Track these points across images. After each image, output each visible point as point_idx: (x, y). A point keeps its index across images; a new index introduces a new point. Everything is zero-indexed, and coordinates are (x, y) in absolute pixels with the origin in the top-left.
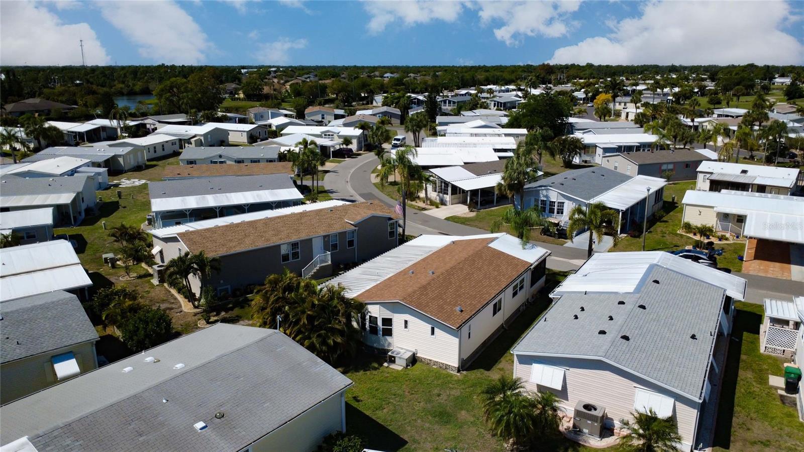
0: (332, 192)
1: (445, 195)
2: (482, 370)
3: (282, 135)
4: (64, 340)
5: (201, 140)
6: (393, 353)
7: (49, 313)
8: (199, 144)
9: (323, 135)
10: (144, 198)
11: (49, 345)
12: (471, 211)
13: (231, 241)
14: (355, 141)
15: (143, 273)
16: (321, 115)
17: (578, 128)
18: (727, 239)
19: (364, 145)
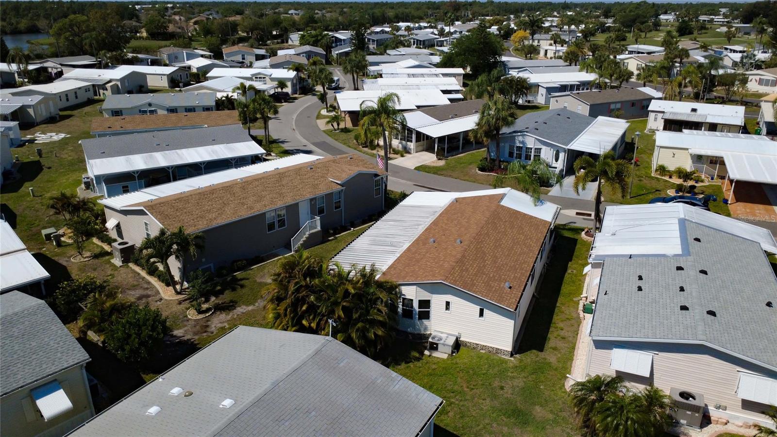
0: (283, 142)
1: (408, 143)
2: (534, 351)
3: (206, 79)
4: (44, 366)
5: (117, 85)
6: (433, 338)
7: (14, 329)
8: (116, 90)
9: (254, 78)
10: (70, 156)
11: (25, 376)
12: (439, 159)
13: (209, 211)
14: (289, 84)
15: (97, 251)
16: (241, 55)
17: (511, 67)
18: (702, 181)
19: (299, 88)
